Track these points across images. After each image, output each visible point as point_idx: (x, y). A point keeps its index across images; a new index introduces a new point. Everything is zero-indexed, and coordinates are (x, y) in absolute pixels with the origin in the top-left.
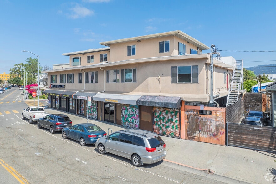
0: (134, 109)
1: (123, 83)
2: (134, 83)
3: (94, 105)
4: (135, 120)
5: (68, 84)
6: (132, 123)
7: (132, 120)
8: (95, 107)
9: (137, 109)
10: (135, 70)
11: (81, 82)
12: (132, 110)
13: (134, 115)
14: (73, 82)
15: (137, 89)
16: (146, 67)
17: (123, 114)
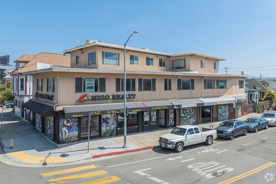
0: (226, 106)
1: (218, 89)
2: (226, 89)
3: (191, 111)
4: (227, 114)
5: (140, 92)
6: (225, 116)
7: (224, 114)
8: (193, 113)
9: (228, 106)
10: (226, 81)
11: (170, 89)
12: (225, 107)
13: (226, 110)
14: (154, 89)
15: (227, 93)
16: (232, 79)
17: (219, 112)
